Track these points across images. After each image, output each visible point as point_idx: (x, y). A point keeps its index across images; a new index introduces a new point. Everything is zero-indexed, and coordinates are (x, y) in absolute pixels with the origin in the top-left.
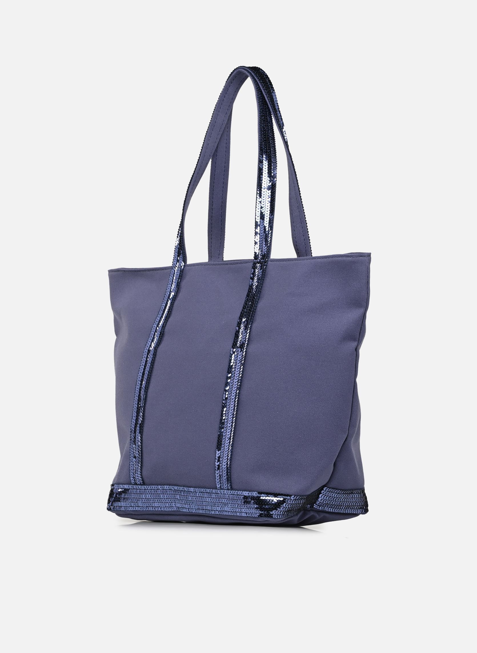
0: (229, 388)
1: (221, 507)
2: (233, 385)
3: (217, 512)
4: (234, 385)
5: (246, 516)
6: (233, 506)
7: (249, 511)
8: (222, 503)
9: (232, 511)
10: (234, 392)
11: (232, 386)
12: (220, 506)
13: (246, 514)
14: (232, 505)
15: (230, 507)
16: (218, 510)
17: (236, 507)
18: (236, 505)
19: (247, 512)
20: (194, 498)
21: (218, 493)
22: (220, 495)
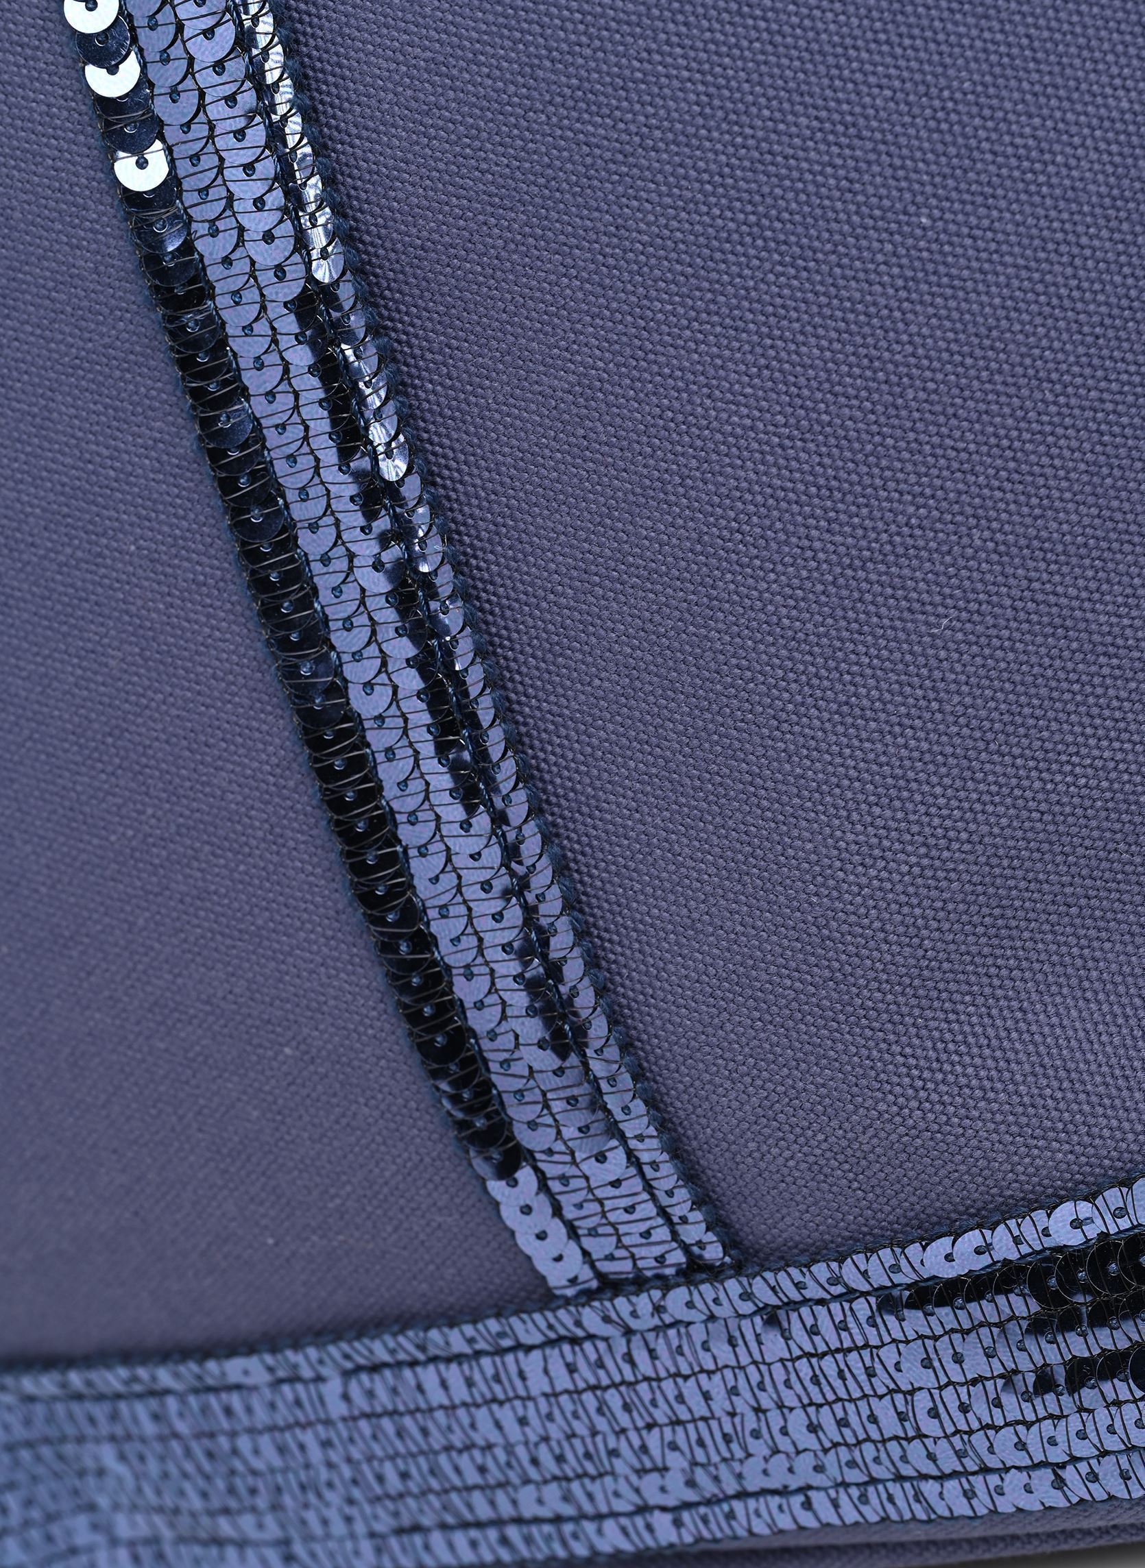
0: (172, 163)
1: (694, 1463)
2: (201, 106)
3: (662, 1522)
4: (216, 111)
5: (1056, 1499)
6: (842, 1423)
7: (1082, 1435)
8: (676, 1422)
9: (854, 1476)
10: (258, 189)
11: (199, 130)
12: (676, 1461)
13: (1059, 1483)
14: (826, 1418)
15: (808, 1441)
16: (654, 1498)
17: (890, 1425)
18: (884, 1410)
19: (1058, 1456)
20: (308, 1437)
21: (591, 1337)
22: (620, 1346)
